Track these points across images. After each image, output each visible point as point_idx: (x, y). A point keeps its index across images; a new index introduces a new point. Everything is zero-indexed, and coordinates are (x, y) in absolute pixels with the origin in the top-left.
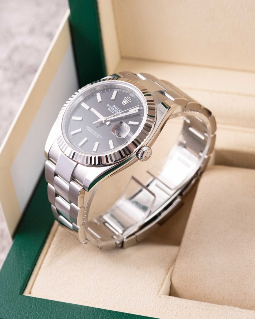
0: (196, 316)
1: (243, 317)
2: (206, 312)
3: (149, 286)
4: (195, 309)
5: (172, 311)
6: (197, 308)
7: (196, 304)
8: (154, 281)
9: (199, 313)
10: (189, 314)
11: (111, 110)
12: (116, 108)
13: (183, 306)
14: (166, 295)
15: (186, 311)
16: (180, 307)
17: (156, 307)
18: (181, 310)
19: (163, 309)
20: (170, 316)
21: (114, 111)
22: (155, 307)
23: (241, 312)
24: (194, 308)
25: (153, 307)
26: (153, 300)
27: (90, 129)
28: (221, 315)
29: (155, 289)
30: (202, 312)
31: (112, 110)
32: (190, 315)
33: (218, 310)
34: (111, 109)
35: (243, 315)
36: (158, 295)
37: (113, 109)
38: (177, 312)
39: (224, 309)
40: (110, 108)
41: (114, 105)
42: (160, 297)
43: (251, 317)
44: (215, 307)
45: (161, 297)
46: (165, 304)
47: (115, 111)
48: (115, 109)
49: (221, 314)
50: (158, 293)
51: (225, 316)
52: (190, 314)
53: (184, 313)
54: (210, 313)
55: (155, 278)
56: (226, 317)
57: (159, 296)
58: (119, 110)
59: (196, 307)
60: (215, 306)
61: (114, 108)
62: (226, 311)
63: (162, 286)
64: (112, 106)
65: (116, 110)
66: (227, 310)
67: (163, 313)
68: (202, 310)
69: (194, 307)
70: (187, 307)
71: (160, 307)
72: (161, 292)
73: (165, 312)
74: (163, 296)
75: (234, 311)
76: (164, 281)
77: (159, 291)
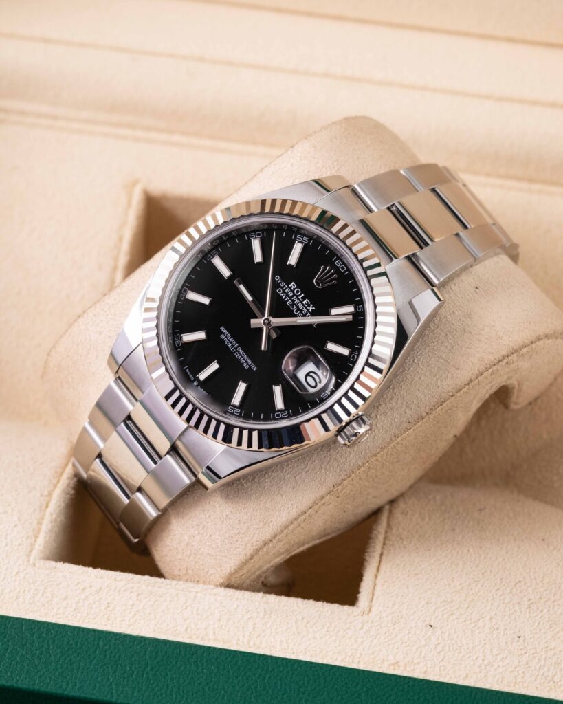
0: (125, 611)
1: (236, 609)
2: (147, 600)
3: (6, 538)
4: (121, 592)
5: (65, 599)
6: (125, 590)
7: (121, 580)
8: (16, 526)
9: (131, 602)
10: (107, 605)
11: (284, 295)
12: (298, 292)
13: (90, 587)
14: (48, 558)
15: (100, 599)
16: (84, 589)
17: (27, 592)
18: (86, 598)
19: (43, 596)
20: (61, 611)
21: (291, 298)
22: (24, 592)
23: (230, 596)
24: (119, 591)
25: (19, 592)
26: (17, 573)
27: (229, 336)
28: (184, 607)
29: (19, 545)
30: (137, 600)
31: (287, 295)
32: (110, 609)
33: (178, 594)
34: (284, 292)
35: (238, 606)
36: (29, 561)
37: (291, 294)
38: (78, 602)
39: (190, 592)
40: (282, 288)
41: (293, 283)
42: (34, 565)
43: (256, 609)
44: (168, 587)
45: (37, 565)
46: (49, 582)
47: (293, 301)
48: (294, 295)
49: (184, 603)
50: (29, 556)
51: (195, 610)
52: (108, 607)
53: (94, 603)
54: (157, 603)
55: (19, 520)
56: (198, 610)
57: (31, 563)
58: (304, 298)
59: (123, 589)
60: (167, 585)
61: (293, 291)
62: (195, 597)
63: (36, 537)
64: (288, 283)
65: (297, 296)
66: (197, 592)
67: (44, 605)
68: (138, 595)
69: (118, 589)
70: (101, 589)
71: (36, 590)
72: (35, 553)
73: (48, 602)
74: (42, 562)
75: (215, 595)
76: (40, 524)
77: (31, 551)
